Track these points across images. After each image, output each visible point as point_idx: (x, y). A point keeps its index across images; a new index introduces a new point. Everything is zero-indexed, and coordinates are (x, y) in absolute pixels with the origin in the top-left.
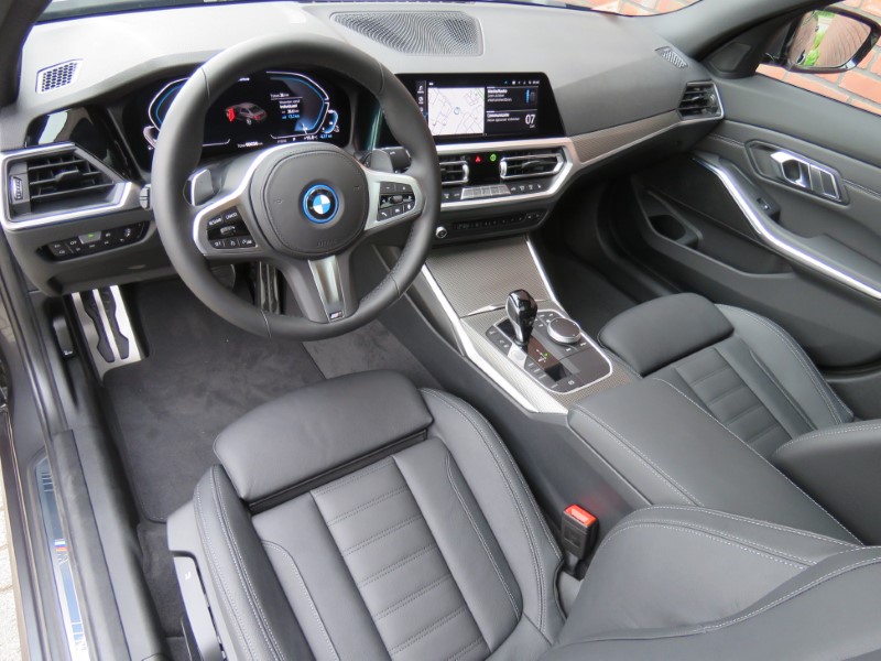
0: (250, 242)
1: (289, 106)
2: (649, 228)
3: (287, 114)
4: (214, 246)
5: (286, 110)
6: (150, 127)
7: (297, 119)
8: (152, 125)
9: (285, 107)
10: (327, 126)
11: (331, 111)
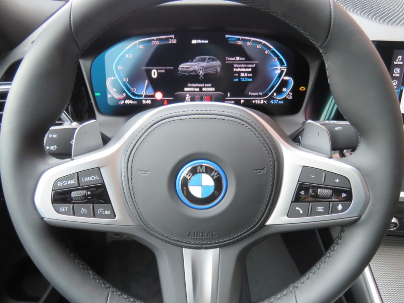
0: (108, 212)
1: (244, 70)
3: (239, 77)
4: (58, 211)
5: (239, 73)
6: (112, 78)
7: (248, 83)
8: (115, 76)
9: (239, 70)
10: (279, 91)
11: (287, 78)
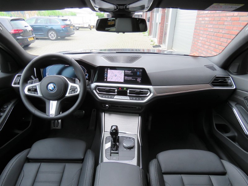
0: (37, 93)
2: (217, 132)
4: (28, 92)
11: (87, 74)
